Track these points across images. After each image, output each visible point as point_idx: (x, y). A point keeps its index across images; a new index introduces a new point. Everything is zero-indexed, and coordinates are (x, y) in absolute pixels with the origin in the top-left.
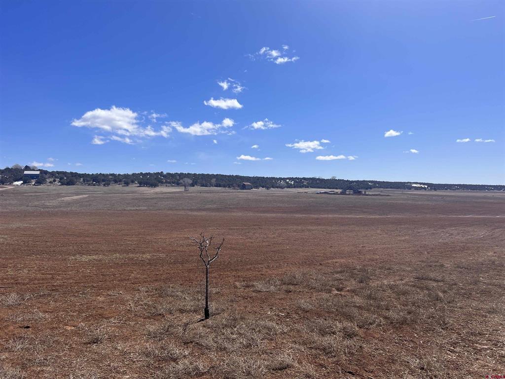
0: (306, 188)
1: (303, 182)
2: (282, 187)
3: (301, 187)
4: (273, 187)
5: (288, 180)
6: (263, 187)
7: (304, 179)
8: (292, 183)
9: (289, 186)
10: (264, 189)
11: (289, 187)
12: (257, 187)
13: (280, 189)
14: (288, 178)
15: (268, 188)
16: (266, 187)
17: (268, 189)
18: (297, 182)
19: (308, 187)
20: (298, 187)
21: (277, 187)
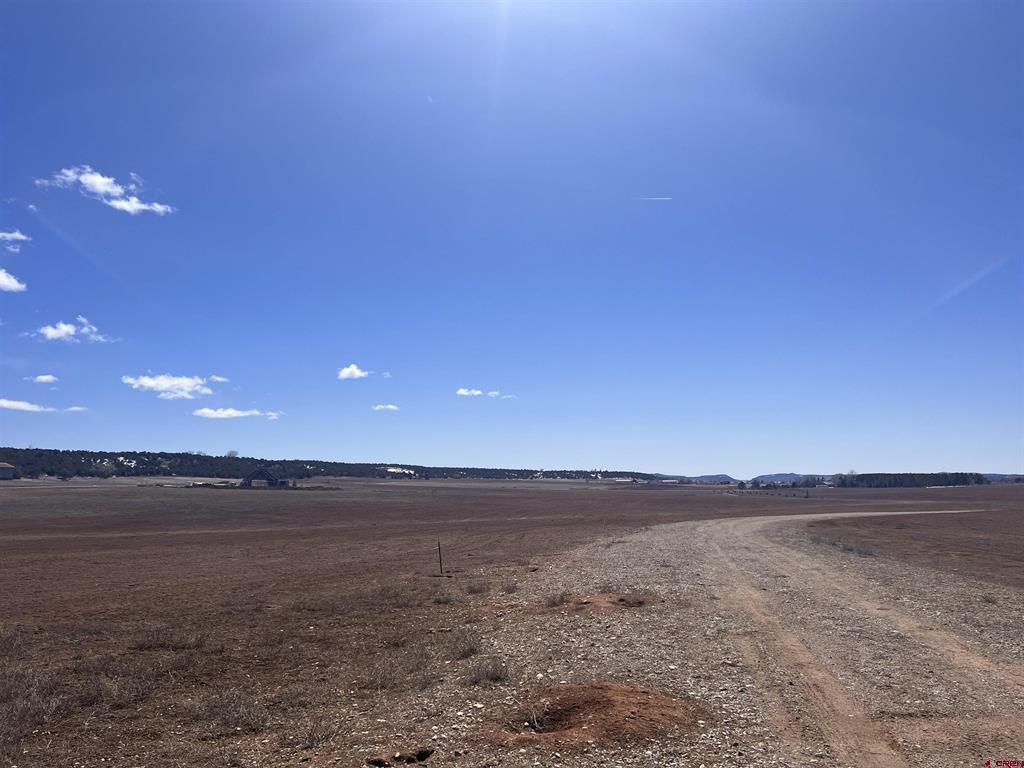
0: (165, 475)
1: (160, 463)
2: (104, 475)
3: (152, 474)
4: (80, 474)
5: (121, 459)
6: (51, 474)
7: (163, 455)
8: (133, 464)
9: (123, 472)
10: (54, 478)
11: (123, 474)
12: (34, 475)
13: (97, 479)
14: (122, 454)
15: (64, 477)
16: (59, 474)
17: (64, 479)
18: (144, 463)
19: (170, 475)
20: (145, 474)
21: (92, 475)
